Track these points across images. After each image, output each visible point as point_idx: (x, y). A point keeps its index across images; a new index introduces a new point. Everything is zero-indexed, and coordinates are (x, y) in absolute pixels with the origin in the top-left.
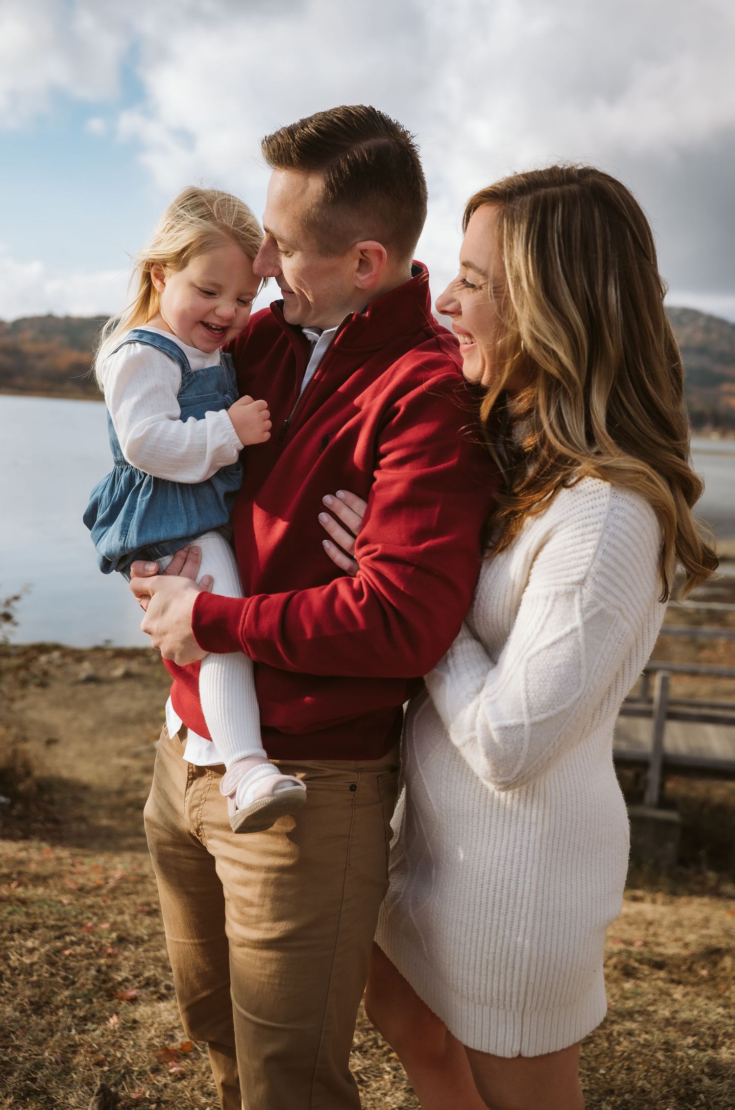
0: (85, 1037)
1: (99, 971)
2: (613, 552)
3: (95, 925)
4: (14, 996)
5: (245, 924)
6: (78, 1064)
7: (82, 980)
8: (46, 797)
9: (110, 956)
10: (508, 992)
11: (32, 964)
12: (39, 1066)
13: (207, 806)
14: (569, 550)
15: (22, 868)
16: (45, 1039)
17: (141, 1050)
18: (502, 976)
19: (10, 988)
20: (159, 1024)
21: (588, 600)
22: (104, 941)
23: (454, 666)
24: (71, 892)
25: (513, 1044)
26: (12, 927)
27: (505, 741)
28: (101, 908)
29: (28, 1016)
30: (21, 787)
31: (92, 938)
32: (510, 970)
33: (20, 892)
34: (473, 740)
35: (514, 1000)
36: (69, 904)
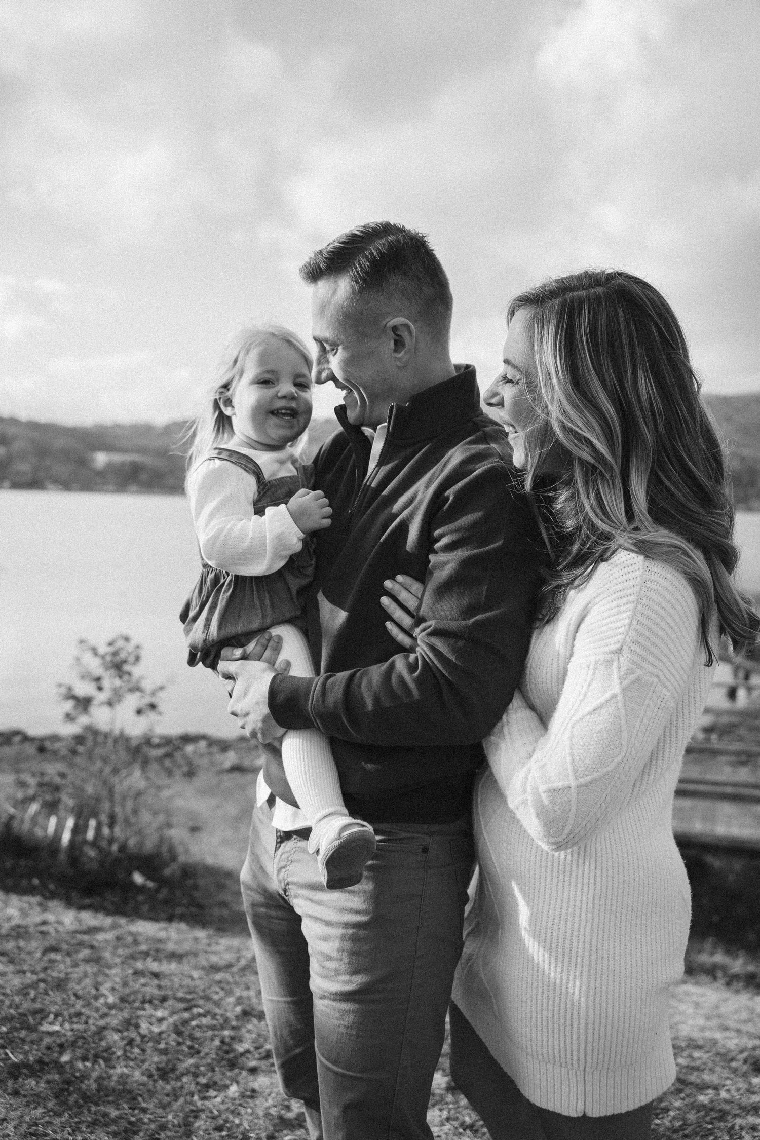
0: (207, 1103)
1: (222, 1042)
2: (646, 621)
3: (221, 999)
4: (143, 1061)
5: (326, 977)
6: (199, 1128)
7: (207, 1050)
8: (190, 882)
9: (233, 1028)
10: (569, 1050)
11: (160, 1033)
12: (163, 1127)
13: (292, 868)
14: (605, 621)
15: (161, 946)
16: (169, 1103)
17: (258, 1118)
18: (562, 1034)
19: (139, 1054)
20: (277, 1094)
21: (625, 668)
22: (229, 1014)
23: (509, 733)
24: (203, 968)
25: (577, 1103)
26: (144, 997)
27: (553, 802)
28: (228, 983)
29: (155, 1081)
30: (167, 872)
31: (218, 1011)
32: (568, 1028)
33: (154, 966)
34: (524, 802)
35: (575, 1058)
36: (200, 978)
